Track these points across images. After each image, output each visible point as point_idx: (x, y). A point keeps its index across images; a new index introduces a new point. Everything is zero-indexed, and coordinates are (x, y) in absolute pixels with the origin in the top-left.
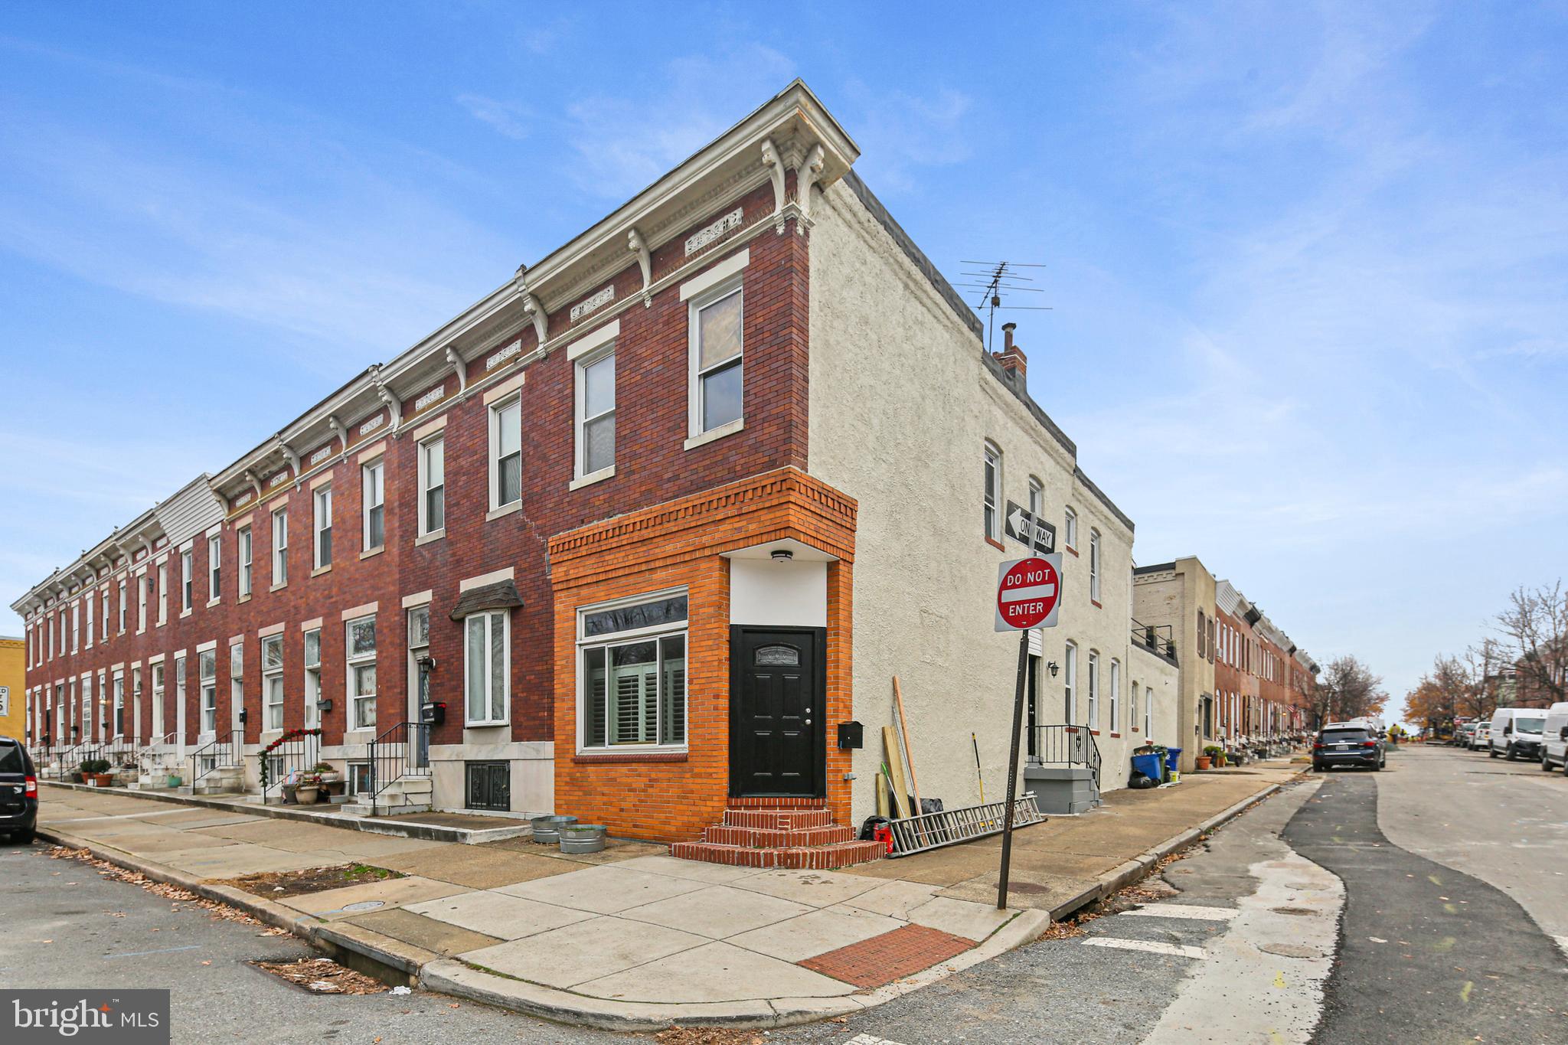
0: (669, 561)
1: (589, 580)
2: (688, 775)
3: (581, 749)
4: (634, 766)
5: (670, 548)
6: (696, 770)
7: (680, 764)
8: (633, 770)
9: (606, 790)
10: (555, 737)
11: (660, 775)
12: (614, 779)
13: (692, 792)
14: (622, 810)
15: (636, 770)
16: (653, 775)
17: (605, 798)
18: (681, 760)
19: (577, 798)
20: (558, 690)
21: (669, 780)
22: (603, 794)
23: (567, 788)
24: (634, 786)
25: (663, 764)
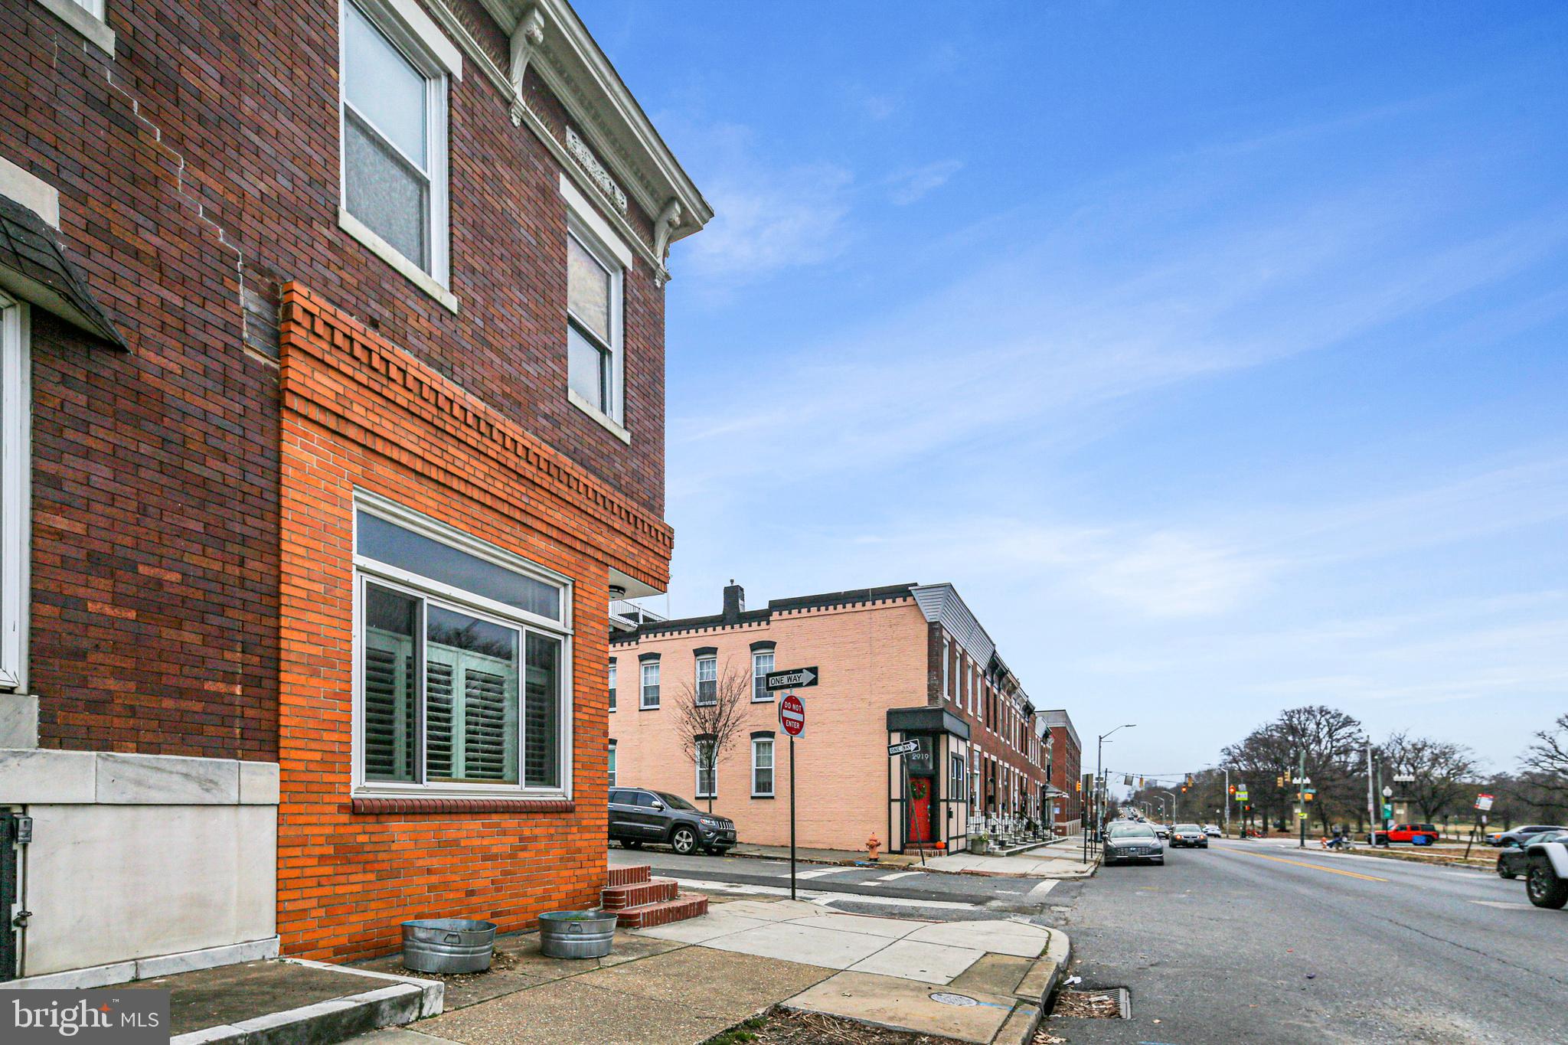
0: (554, 534)
1: (405, 458)
2: (575, 829)
3: (360, 785)
4: (495, 818)
5: (558, 516)
6: (584, 823)
7: (563, 816)
8: (490, 826)
9: (435, 863)
10: (283, 754)
11: (538, 831)
12: (456, 842)
13: (579, 851)
14: (471, 893)
15: (498, 825)
16: (527, 833)
17: (434, 879)
18: (563, 810)
19: (358, 888)
20: (294, 644)
21: (550, 837)
22: (429, 871)
23: (327, 870)
24: (495, 850)
25: (542, 816)
